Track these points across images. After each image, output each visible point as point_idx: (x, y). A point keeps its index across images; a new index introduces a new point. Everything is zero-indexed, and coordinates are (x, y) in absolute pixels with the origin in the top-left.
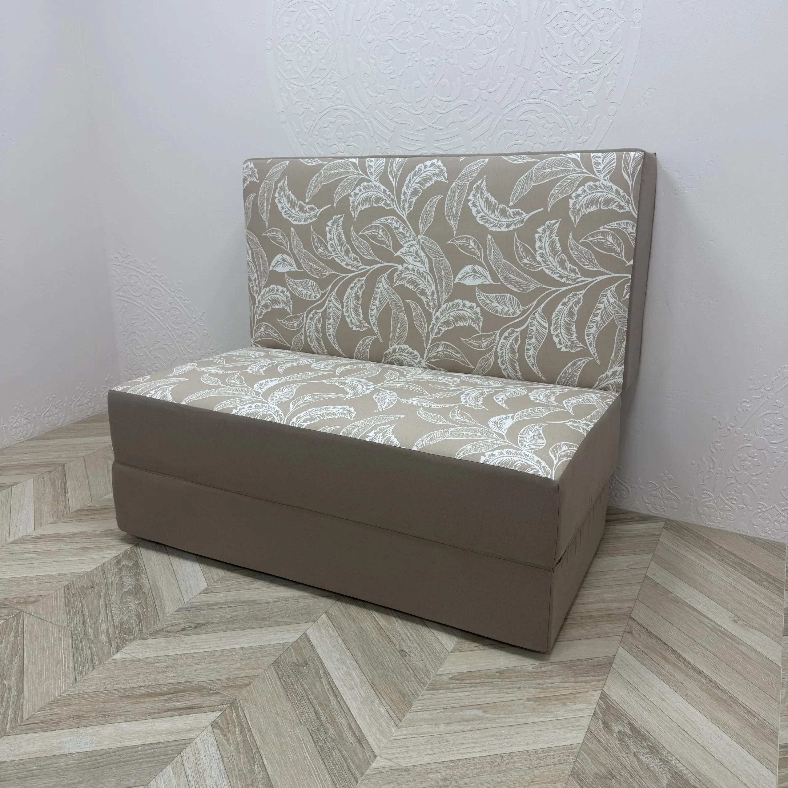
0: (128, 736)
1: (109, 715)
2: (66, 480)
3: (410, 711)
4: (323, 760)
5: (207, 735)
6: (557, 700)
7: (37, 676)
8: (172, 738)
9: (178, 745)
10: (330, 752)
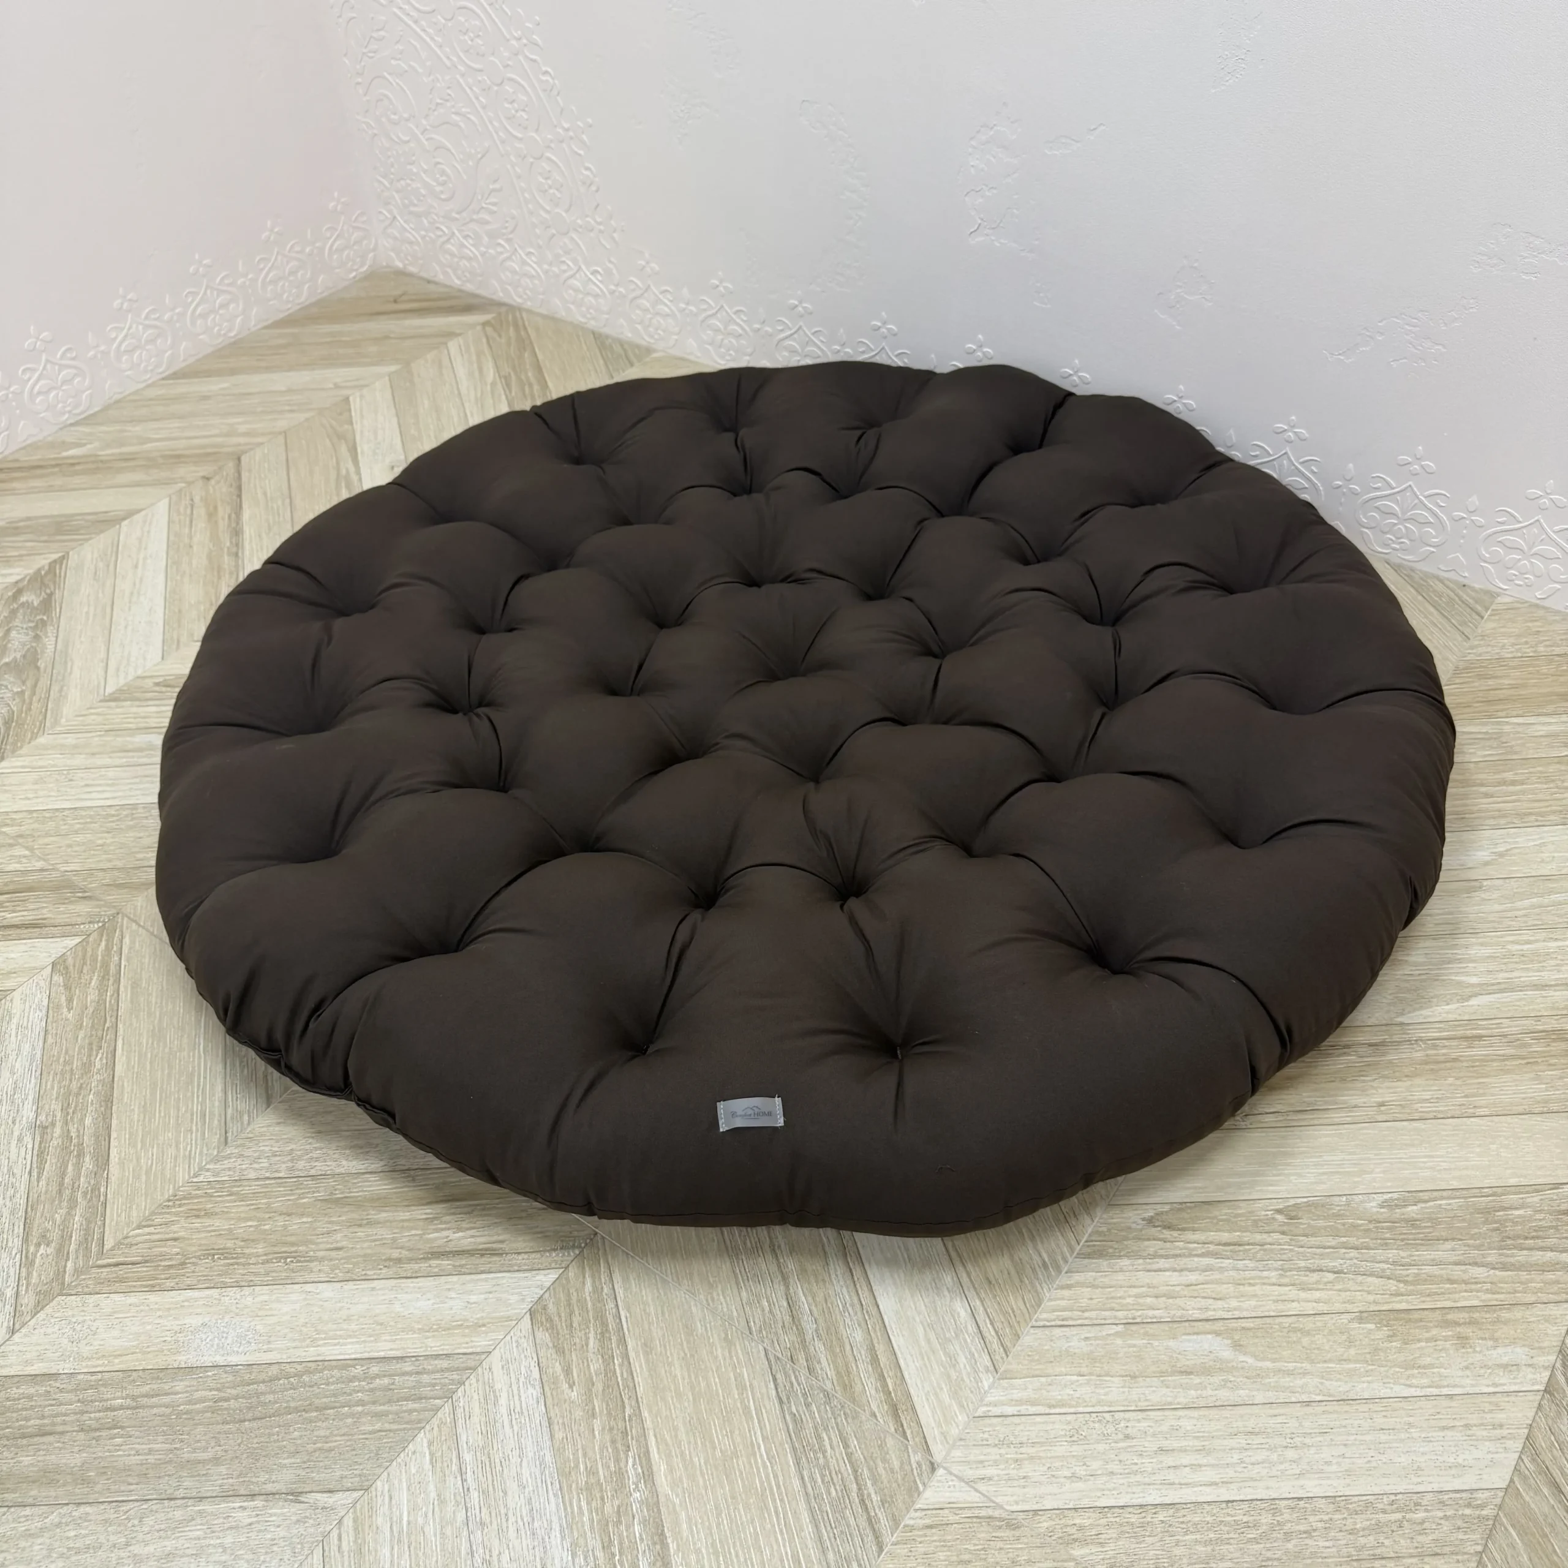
0: (335, 1327)
1: (297, 1257)
2: (241, 507)
3: (1035, 1324)
4: (798, 1463)
5: (517, 1341)
6: (1446, 1324)
7: (142, 1116)
8: (435, 1345)
9: (448, 1370)
10: (819, 1437)
